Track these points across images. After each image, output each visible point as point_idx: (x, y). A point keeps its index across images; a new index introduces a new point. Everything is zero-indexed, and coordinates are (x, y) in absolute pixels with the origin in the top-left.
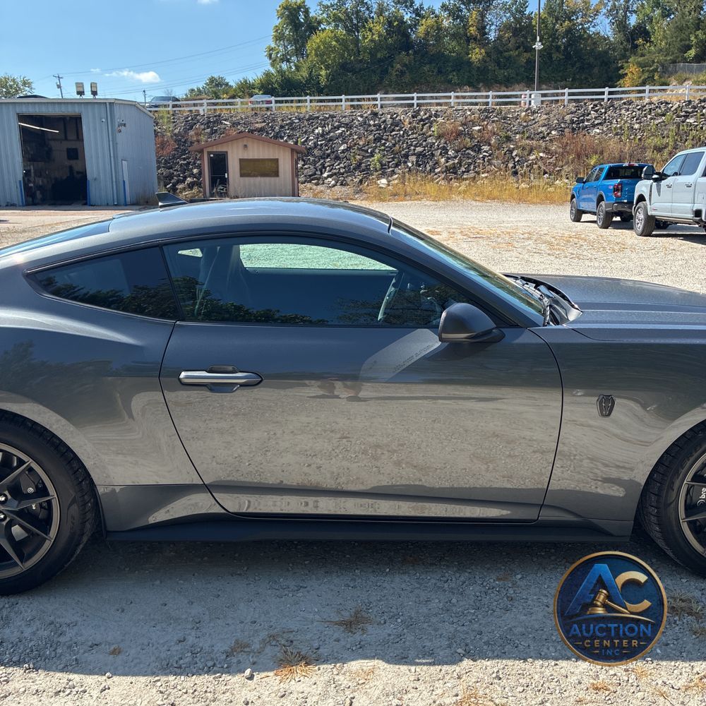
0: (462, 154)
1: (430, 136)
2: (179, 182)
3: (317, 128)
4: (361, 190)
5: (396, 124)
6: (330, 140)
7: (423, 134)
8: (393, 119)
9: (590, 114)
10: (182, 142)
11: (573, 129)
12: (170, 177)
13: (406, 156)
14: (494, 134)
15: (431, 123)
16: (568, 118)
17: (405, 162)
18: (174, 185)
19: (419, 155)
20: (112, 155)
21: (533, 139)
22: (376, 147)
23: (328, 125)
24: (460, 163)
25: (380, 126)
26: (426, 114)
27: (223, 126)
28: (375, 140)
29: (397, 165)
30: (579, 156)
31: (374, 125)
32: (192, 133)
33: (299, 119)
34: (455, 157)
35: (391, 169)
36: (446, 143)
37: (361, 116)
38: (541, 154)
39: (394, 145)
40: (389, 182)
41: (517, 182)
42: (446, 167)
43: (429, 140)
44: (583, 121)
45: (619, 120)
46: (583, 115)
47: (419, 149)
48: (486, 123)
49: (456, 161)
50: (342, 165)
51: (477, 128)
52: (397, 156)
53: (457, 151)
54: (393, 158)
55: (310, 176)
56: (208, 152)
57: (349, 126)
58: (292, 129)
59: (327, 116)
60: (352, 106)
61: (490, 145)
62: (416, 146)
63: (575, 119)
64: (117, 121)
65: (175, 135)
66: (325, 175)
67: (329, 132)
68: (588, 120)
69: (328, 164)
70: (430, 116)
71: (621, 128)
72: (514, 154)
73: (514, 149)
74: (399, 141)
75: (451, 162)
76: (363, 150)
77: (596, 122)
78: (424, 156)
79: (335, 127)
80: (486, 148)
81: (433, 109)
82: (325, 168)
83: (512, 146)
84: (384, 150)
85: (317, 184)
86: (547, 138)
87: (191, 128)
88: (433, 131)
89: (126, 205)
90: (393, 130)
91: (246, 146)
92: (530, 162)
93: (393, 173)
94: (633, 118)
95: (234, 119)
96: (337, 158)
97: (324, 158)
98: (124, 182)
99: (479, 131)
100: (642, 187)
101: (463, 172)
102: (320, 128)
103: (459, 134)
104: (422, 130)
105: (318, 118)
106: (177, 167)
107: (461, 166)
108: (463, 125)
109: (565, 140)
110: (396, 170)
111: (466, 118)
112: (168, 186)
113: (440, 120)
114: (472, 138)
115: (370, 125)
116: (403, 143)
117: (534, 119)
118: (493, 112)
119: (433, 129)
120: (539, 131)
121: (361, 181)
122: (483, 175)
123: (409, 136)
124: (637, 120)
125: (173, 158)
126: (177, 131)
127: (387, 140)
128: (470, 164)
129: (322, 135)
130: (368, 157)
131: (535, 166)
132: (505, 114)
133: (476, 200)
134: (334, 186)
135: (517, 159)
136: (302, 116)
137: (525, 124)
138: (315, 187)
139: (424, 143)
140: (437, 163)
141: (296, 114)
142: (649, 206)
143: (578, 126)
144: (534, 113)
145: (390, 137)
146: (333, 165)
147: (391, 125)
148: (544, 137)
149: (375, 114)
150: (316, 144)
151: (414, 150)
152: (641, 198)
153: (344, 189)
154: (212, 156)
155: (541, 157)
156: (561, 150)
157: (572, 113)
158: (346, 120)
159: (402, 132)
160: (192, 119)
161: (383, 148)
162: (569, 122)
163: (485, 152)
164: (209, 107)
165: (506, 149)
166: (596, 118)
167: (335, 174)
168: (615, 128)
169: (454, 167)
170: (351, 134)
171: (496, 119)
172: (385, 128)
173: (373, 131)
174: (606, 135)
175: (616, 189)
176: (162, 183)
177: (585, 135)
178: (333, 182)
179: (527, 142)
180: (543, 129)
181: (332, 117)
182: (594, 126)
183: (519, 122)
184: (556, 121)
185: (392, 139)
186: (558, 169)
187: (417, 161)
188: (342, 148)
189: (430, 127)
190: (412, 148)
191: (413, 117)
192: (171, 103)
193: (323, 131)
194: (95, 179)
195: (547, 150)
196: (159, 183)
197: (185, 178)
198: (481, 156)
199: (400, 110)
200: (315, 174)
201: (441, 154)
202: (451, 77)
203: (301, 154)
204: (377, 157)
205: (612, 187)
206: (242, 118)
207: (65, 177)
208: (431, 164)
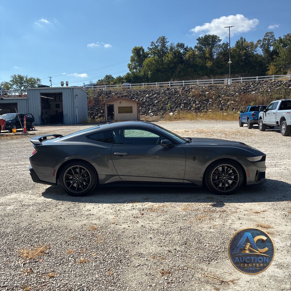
0: (201, 103)
1: (189, 96)
2: (95, 115)
3: (147, 95)
4: (163, 117)
5: (176, 92)
6: (152, 99)
7: (187, 96)
8: (175, 90)
9: (251, 86)
10: (97, 101)
11: (245, 92)
12: (93, 113)
13: (180, 104)
14: (214, 95)
15: (190, 91)
16: (242, 88)
17: (180, 106)
18: (94, 117)
19: (185, 104)
20: (72, 106)
21: (229, 96)
22: (169, 101)
23: (151, 93)
24: (201, 106)
25: (170, 93)
26: (187, 88)
27: (112, 95)
28: (168, 98)
29: (177, 108)
30: (247, 102)
31: (168, 93)
32: (100, 97)
33: (140, 92)
34: (199, 104)
35: (174, 109)
36: (195, 99)
37: (163, 90)
38: (232, 102)
39: (176, 100)
40: (173, 114)
41: (223, 112)
42: (195, 107)
43: (189, 98)
44: (248, 89)
45: (262, 88)
46: (248, 87)
47: (185, 101)
48: (211, 91)
49: (199, 105)
50: (156, 108)
51: (207, 93)
52: (177, 104)
53: (200, 102)
54: (175, 105)
55: (144, 112)
56: (107, 105)
57: (158, 94)
58: (137, 95)
59: (150, 90)
60: (160, 86)
61: (212, 99)
62: (184, 100)
63: (245, 88)
64: (75, 94)
65: (94, 98)
66: (150, 112)
67: (151, 96)
68: (250, 89)
69: (151, 108)
70: (189, 89)
71: (263, 91)
72: (222, 102)
73: (221, 100)
74: (177, 99)
75: (197, 106)
76: (164, 102)
77: (253, 89)
78: (187, 104)
79: (153, 94)
80: (211, 100)
81: (190, 86)
82: (150, 109)
83: (221, 99)
84: (172, 102)
85: (147, 115)
86: (234, 96)
87: (100, 96)
88: (190, 95)
89: (77, 124)
90: (175, 95)
91: (120, 102)
92: (228, 105)
93: (175, 110)
94: (268, 87)
95: (116, 92)
96: (154, 105)
97: (149, 106)
98: (76, 116)
99: (208, 94)
100: (261, 114)
101: (202, 109)
102: (148, 95)
103: (200, 95)
104: (186, 94)
105: (147, 91)
106: (95, 110)
107: (201, 107)
108: (202, 92)
109: (241, 96)
110: (176, 109)
111: (203, 89)
112: (92, 117)
113: (193, 90)
114: (205, 96)
115: (166, 93)
116: (179, 99)
117: (229, 89)
118: (213, 87)
119: (190, 94)
120: (231, 93)
121: (163, 114)
122: (210, 110)
123: (181, 97)
124: (269, 88)
125: (94, 107)
126: (95, 97)
127: (173, 98)
128: (204, 106)
129: (149, 97)
130: (166, 105)
131: (230, 106)
132: (218, 87)
133: (206, 120)
134: (153, 116)
135: (223, 104)
136: (141, 90)
137: (226, 91)
138: (146, 116)
139: (187, 99)
140: (192, 106)
141: (139, 90)
142: (263, 121)
143: (246, 91)
144: (229, 86)
145: (174, 97)
146: (152, 108)
147: (175, 93)
148: (233, 96)
149: (168, 89)
150: (146, 101)
151: (183, 102)
152: (261, 118)
153: (156, 117)
154: (108, 106)
155: (232, 103)
156: (240, 100)
157: (244, 86)
158: (158, 91)
159: (178, 95)
160: (101, 92)
161: (171, 101)
162: (242, 89)
163: (210, 102)
164: (107, 88)
165: (218, 101)
166: (253, 88)
167: (153, 111)
168: (261, 91)
169: (199, 108)
170: (159, 97)
171: (214, 89)
172: (172, 94)
173: (167, 95)
174: (258, 94)
175: (253, 115)
176: (89, 116)
177: (249, 94)
178: (152, 114)
179: (227, 97)
180: (233, 92)
181: (152, 90)
182: (253, 91)
183: (223, 90)
184: (238, 89)
185: (175, 98)
186: (239, 107)
187: (184, 106)
188: (156, 102)
189: (189, 93)
190: (182, 101)
191: (183, 89)
192: (93, 87)
193: (149, 96)
194: (66, 115)
195: (234, 100)
196: (88, 116)
197: (98, 114)
198: (209, 103)
199: (178, 87)
200: (146, 112)
201: (193, 103)
202: (199, 73)
203: (140, 104)
204: (169, 105)
205: (251, 114)
206: (119, 92)
207: (54, 115)
208: (189, 106)
